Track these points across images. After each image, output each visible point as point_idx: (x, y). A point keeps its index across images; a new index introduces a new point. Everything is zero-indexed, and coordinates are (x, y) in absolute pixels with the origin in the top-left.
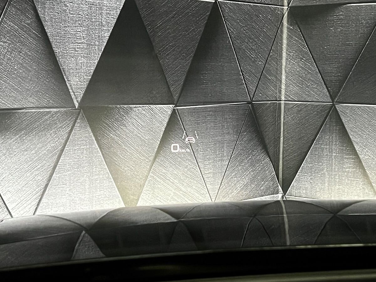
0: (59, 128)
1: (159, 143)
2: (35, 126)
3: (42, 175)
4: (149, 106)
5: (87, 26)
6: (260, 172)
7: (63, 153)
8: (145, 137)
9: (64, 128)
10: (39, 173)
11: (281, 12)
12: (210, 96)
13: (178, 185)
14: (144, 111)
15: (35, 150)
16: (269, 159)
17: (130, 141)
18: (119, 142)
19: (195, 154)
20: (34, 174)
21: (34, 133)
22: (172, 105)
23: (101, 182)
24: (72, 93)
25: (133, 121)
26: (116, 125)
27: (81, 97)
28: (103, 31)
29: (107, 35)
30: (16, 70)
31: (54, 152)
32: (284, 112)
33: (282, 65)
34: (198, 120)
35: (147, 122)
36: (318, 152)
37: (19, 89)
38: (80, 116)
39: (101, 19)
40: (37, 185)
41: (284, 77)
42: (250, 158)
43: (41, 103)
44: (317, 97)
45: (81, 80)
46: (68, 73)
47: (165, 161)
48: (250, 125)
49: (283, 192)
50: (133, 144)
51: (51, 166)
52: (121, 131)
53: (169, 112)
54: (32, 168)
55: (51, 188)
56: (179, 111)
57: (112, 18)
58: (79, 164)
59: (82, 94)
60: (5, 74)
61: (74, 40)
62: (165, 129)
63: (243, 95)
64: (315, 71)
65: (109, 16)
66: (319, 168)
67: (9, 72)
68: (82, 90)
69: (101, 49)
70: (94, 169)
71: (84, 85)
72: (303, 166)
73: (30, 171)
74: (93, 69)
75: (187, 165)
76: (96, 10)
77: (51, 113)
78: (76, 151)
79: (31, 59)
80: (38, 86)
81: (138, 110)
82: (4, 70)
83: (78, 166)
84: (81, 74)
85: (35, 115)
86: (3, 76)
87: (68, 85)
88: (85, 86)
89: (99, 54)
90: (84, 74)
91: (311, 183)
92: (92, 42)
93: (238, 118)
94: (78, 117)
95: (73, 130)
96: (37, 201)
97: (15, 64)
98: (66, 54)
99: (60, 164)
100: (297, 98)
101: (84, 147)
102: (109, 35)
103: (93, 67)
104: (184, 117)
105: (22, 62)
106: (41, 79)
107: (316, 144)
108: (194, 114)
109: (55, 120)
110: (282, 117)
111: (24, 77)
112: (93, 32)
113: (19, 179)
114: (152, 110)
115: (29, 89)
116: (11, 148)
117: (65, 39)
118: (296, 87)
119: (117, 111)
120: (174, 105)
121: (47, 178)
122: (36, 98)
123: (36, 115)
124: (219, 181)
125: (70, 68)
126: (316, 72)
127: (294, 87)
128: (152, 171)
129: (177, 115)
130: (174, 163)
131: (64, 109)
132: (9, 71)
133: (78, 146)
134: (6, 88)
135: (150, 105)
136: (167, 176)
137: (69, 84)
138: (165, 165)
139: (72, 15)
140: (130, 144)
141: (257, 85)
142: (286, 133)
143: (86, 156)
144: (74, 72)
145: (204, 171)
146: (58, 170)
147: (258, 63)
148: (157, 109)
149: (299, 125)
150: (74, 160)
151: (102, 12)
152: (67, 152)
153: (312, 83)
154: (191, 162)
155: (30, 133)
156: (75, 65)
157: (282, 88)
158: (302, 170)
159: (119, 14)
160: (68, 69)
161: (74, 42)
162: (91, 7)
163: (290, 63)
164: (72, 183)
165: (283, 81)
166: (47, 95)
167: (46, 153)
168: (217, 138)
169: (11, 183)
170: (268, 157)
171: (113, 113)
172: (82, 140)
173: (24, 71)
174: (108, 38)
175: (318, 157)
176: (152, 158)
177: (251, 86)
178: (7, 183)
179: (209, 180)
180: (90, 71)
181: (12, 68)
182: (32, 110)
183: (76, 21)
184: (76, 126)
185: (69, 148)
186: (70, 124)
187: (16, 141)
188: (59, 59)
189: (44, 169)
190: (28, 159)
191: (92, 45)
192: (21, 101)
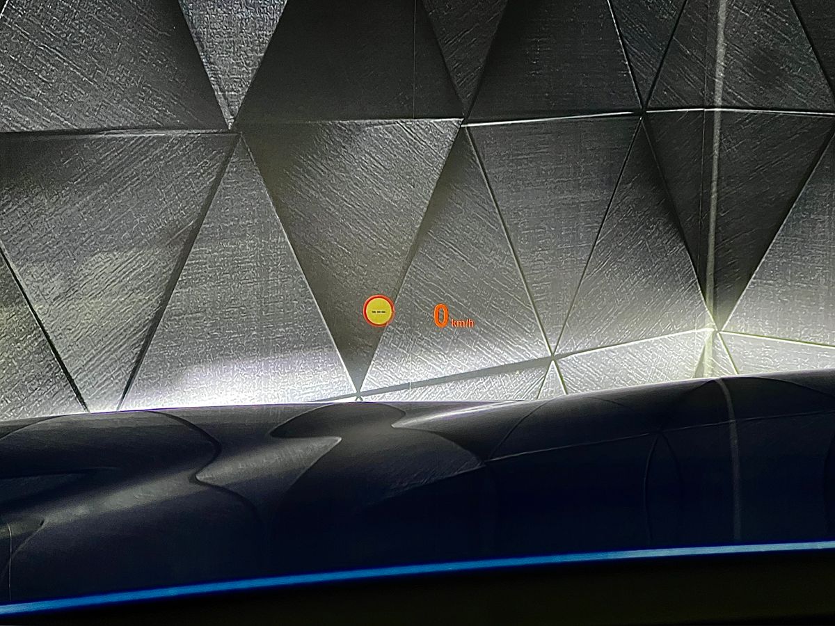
0: (186, 178)
1: (425, 209)
2: (130, 172)
3: (148, 290)
4: (402, 122)
6: (662, 276)
7: (198, 237)
8: (390, 195)
9: (199, 177)
10: (140, 285)
12: (547, 98)
13: (470, 310)
14: (390, 133)
15: (130, 230)
16: (684, 247)
17: (356, 206)
18: (330, 210)
19: (512, 234)
20: (129, 288)
21: (129, 189)
22: (457, 119)
23: (288, 305)
24: (220, 93)
25: (363, 158)
26: (322, 168)
27: (241, 102)
30: (83, 37)
31: (176, 235)
32: (721, 133)
33: (717, 21)
34: (518, 155)
35: (398, 159)
36: (801, 230)
37: (92, 83)
38: (239, 148)
40: (136, 314)
41: (721, 50)
42: (640, 245)
43: (144, 117)
44: (802, 98)
45: (239, 61)
46: (208, 44)
47: (439, 253)
48: (639, 164)
49: (714, 324)
50: (363, 212)
51: (170, 269)
52: (334, 182)
53: (448, 136)
54: (124, 273)
55: (170, 320)
56: (473, 133)
58: (235, 263)
59: (243, 94)
60: (57, 48)
62: (441, 175)
63: (625, 94)
64: (796, 35)
66: (804, 267)
67: (67, 44)
68: (242, 86)
70: (271, 274)
71: (249, 73)
72: (764, 262)
73: (119, 282)
74: (268, 34)
75: (492, 263)
77: (169, 140)
78: (229, 232)
79: (120, 12)
80: (139, 77)
81: (376, 130)
82: (54, 38)
83: (234, 268)
84: (240, 47)
85: (131, 145)
86: (51, 52)
87: (208, 73)
88: (250, 75)
90: (248, 46)
91: (782, 301)
93: (611, 149)
94: (232, 151)
95: (222, 183)
96: (135, 352)
97: (81, 23)
99: (189, 262)
100: (752, 100)
101: (247, 221)
103: (269, 29)
104: (485, 146)
105: (99, 18)
106: (144, 59)
107: (798, 211)
108: (508, 139)
109: (179, 158)
110: (716, 145)
111: (103, 55)
113: (93, 301)
114: (409, 130)
115: (116, 83)
116: (73, 226)
118: (750, 74)
119: (326, 136)
120: (462, 119)
121: (160, 297)
122: (133, 106)
123: (134, 146)
124: (568, 300)
125: (215, 31)
126: (801, 37)
127: (746, 73)
128: (408, 277)
129: (469, 144)
130: (459, 257)
131: (199, 131)
132: (66, 40)
133: (232, 221)
134: (59, 81)
135: (404, 120)
136: (444, 289)
137: (212, 70)
138: (439, 262)
140: (355, 214)
141: (659, 70)
142: (724, 184)
143: (251, 244)
144: (223, 42)
145: (533, 276)
146: (184, 278)
147: (660, 18)
148: (421, 128)
149: (758, 164)
150: (222, 253)
152: (208, 235)
153: (791, 65)
154: (501, 254)
155: (119, 190)
156: (227, 25)
157: (717, 76)
158: (761, 273)
160: (210, 35)
163: (737, 17)
164: (220, 309)
165: (721, 61)
166: (160, 98)
167: (157, 237)
168: (562, 197)
169: (73, 309)
170: (680, 242)
171: (316, 140)
172: (243, 205)
173: (103, 41)
175: (802, 242)
176: (406, 247)
177: (643, 73)
178: (65, 310)
179: (542, 298)
180: (261, 40)
181: (73, 33)
182: (123, 133)
184: (229, 172)
185: (212, 225)
186: (215, 167)
187: (84, 210)
188: (188, 10)
189: (151, 276)
190: (115, 253)
192: (96, 114)
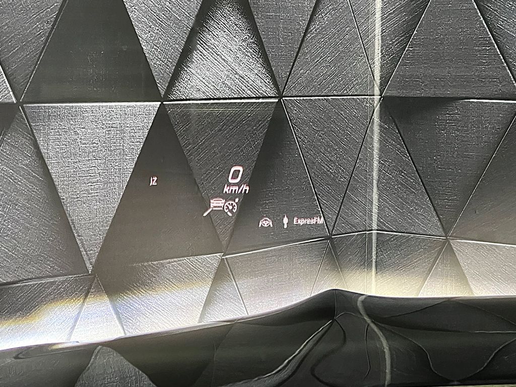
5: (104, 158)
11: (370, 104)
24: (84, 253)
27: (96, 256)
28: (125, 161)
29: (131, 166)
38: (96, 283)
39: (123, 146)
41: (376, 196)
45: (95, 233)
46: (78, 225)
57: (137, 142)
59: (97, 252)
61: (88, 180)
65: (133, 140)
68: (97, 247)
69: (123, 186)
74: (111, 215)
76: (117, 134)
77: (56, 283)
84: (96, 225)
87: (78, 242)
88: (101, 240)
89: (119, 194)
90: (100, 224)
92: (110, 179)
94: (91, 285)
95: (85, 304)
98: (77, 199)
101: (100, 325)
102: (133, 166)
103: (112, 213)
109: (62, 293)
112: (111, 165)
117: (75, 179)
125: (82, 217)
131: (73, 276)
137: (80, 240)
139: (84, 146)
144: (86, 223)
147: (339, 180)
151: (124, 136)
156: (89, 213)
159: (146, 136)
160: (79, 220)
161: (87, 182)
162: (110, 130)
166: (51, 259)
174: (132, 170)
180: (107, 220)
183: (90, 152)
184: (89, 298)
186: (82, 296)
188: (67, 207)
191: (110, 182)
